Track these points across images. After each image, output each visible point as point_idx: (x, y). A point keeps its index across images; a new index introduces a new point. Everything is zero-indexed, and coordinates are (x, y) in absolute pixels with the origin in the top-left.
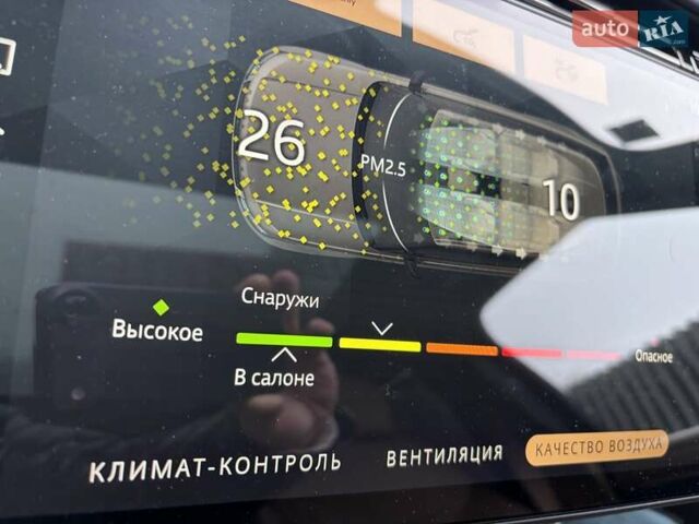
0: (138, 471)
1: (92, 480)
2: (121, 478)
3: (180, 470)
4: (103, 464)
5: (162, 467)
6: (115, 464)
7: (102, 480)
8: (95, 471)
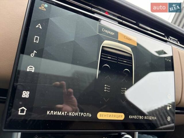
0: (55, 113)
1: (47, 114)
2: (52, 114)
3: (62, 114)
4: (49, 111)
5: (59, 113)
6: (52, 111)
7: (49, 114)
8: (48, 112)
